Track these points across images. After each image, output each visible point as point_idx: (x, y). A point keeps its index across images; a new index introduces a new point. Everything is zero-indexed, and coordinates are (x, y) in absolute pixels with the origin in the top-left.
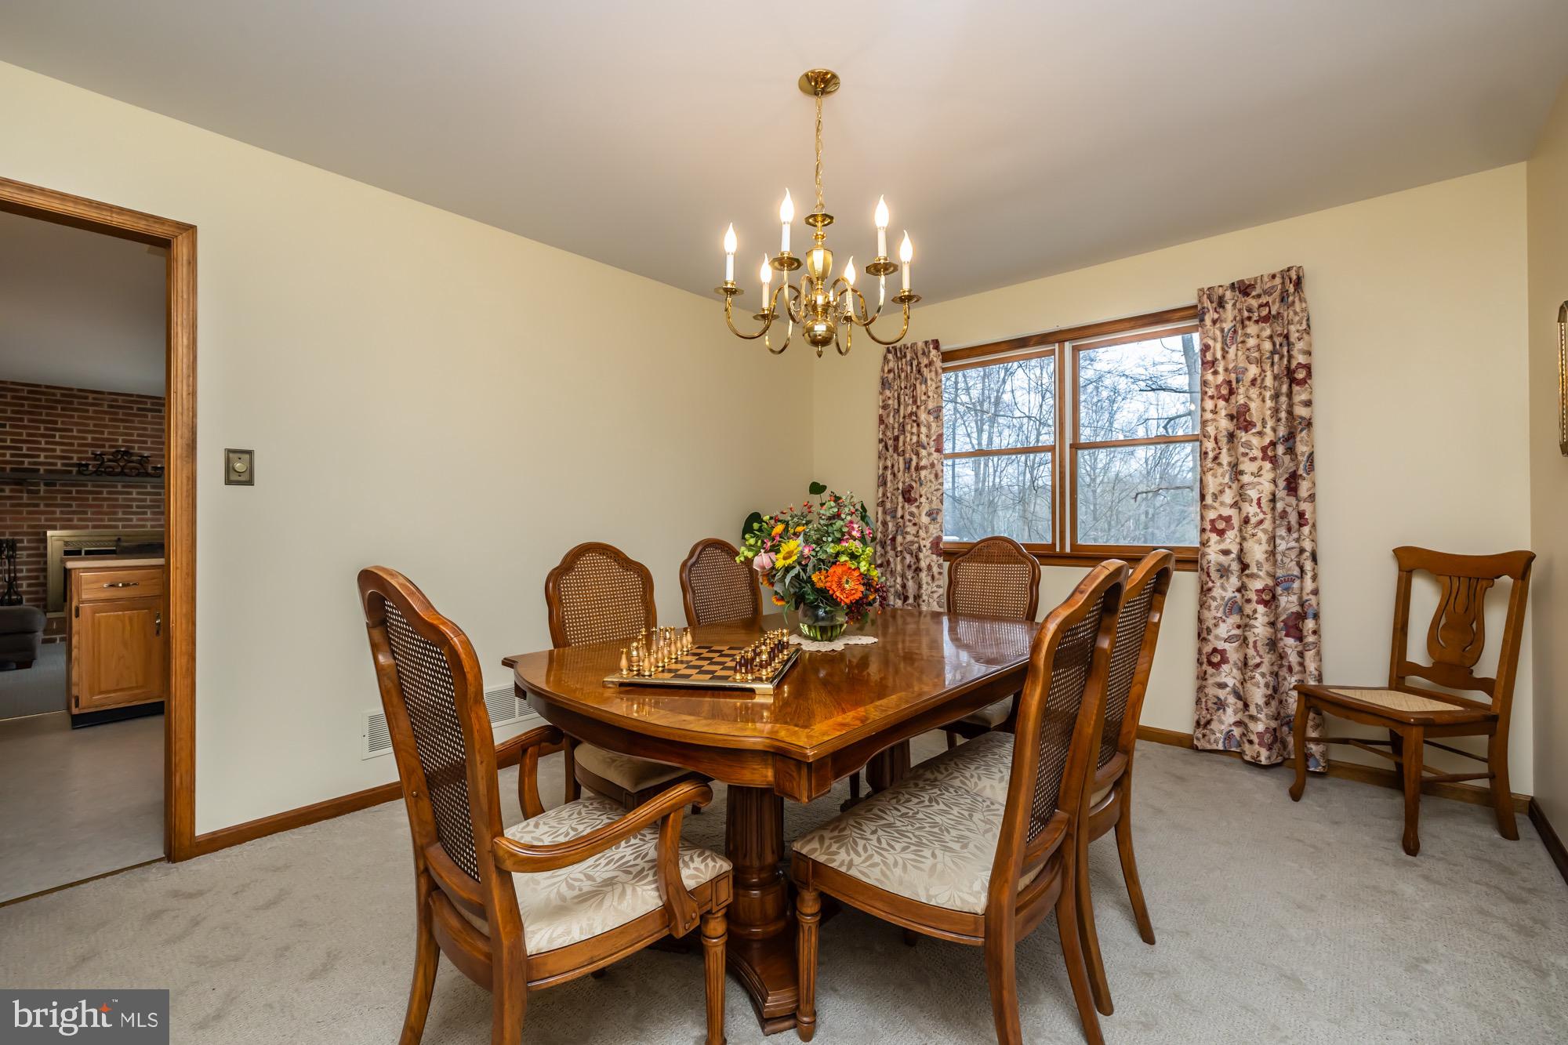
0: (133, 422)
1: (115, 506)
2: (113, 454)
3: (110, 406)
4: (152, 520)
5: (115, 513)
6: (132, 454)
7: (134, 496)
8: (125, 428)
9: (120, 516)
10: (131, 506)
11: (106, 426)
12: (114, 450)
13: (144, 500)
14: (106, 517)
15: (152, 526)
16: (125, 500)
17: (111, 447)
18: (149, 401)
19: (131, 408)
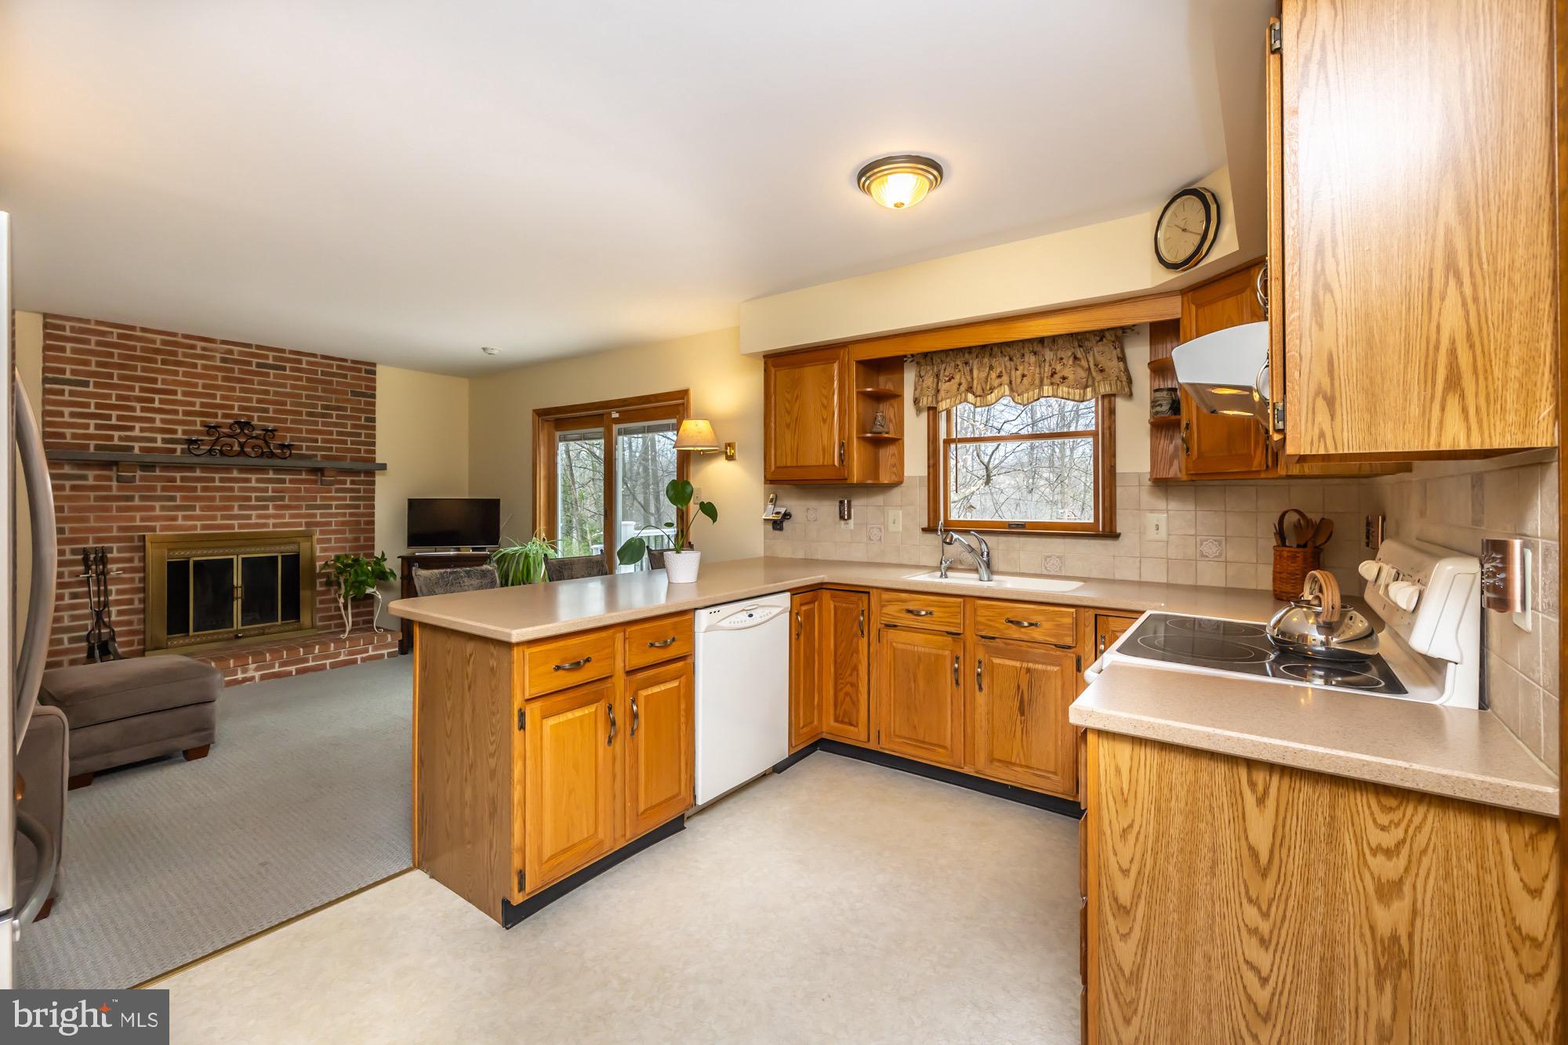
0: (251, 382)
1: (229, 499)
2: (230, 426)
3: (223, 360)
4: (275, 516)
5: (231, 508)
6: (253, 428)
7: (253, 484)
8: (242, 390)
9: (236, 511)
10: (249, 499)
11: (218, 388)
12: (231, 421)
13: (266, 490)
14: (219, 514)
15: (274, 525)
16: (242, 489)
17: (225, 416)
18: (271, 354)
19: (249, 363)
